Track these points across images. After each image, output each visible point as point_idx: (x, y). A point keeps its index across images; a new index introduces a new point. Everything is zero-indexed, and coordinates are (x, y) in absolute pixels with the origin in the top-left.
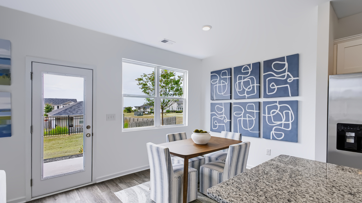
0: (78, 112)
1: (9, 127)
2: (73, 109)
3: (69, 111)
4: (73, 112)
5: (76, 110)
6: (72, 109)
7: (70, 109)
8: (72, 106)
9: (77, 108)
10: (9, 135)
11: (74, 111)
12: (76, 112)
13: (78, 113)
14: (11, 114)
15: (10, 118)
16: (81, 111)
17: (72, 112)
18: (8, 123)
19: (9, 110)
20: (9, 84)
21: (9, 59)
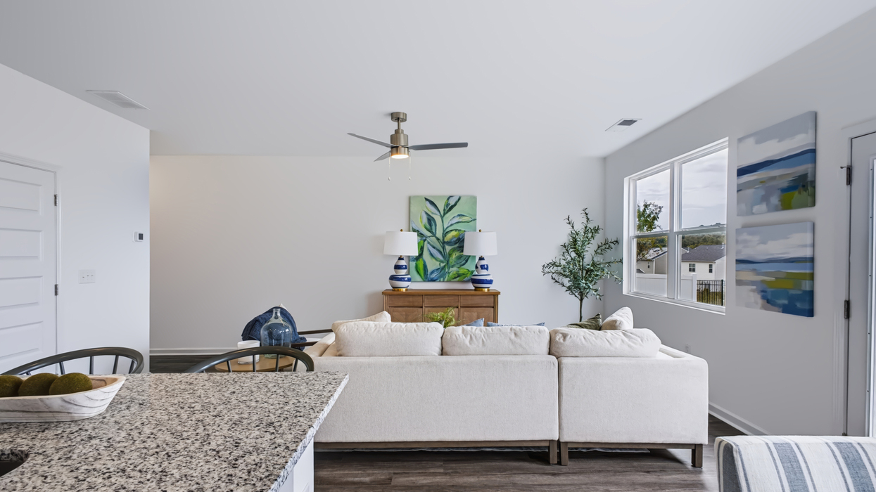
14: (814, 268)
19: (810, 261)
20: (812, 203)
21: (814, 151)
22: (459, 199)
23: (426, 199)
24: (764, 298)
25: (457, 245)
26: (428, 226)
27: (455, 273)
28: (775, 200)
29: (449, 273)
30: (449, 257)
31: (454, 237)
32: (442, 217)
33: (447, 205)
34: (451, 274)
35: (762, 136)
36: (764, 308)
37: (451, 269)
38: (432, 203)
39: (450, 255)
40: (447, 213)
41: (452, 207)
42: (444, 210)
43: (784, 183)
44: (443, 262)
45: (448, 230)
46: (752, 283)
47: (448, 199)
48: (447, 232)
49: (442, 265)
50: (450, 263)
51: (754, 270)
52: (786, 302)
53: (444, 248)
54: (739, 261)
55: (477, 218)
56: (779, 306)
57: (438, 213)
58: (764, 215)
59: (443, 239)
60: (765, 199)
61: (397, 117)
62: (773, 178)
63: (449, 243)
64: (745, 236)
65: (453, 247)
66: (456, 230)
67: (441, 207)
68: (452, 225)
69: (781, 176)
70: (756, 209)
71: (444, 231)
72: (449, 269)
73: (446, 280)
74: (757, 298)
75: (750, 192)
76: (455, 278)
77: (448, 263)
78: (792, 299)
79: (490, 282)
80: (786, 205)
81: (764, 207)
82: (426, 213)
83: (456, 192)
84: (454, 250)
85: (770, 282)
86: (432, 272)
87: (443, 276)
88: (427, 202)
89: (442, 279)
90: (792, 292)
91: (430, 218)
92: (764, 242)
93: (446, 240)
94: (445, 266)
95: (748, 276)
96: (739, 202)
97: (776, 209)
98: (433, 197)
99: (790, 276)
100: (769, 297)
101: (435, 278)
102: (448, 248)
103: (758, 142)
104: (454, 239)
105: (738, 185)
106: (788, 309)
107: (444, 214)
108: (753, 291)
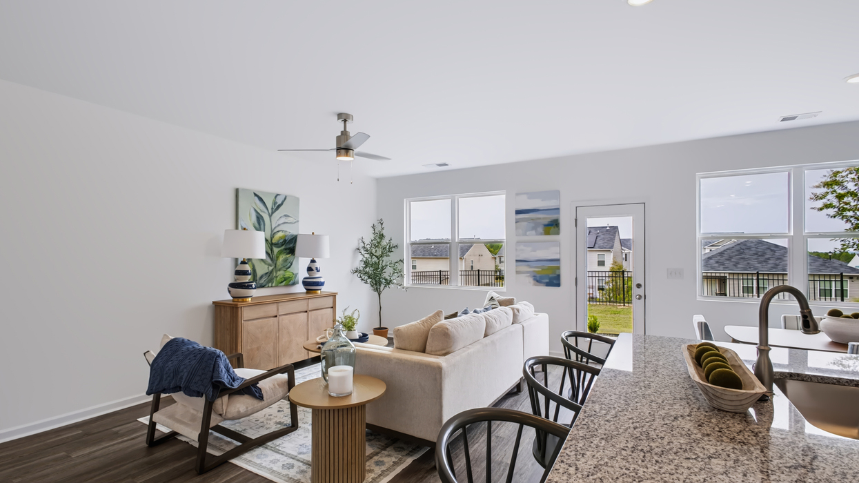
0: (738, 263)
1: (558, 277)
2: (726, 256)
3: (717, 262)
4: (727, 265)
5: (733, 260)
6: (724, 258)
7: (719, 258)
8: (725, 251)
9: (736, 255)
10: (558, 285)
11: (728, 262)
12: (735, 265)
13: (739, 266)
14: (560, 264)
15: (559, 268)
16: (746, 262)
17: (723, 265)
18: (557, 273)
19: (558, 260)
20: (558, 233)
21: (558, 209)
22: (285, 199)
23: (256, 195)
24: (534, 279)
25: (283, 247)
26: (257, 225)
27: (282, 276)
28: (541, 229)
29: (277, 277)
30: (277, 260)
31: (281, 238)
32: (270, 216)
33: (275, 203)
34: (278, 279)
35: (531, 195)
36: (536, 285)
37: (279, 273)
38: (261, 199)
39: (278, 257)
40: (275, 212)
41: (279, 206)
42: (272, 208)
43: (546, 222)
44: (271, 266)
45: (275, 231)
46: (527, 272)
47: (276, 197)
48: (275, 233)
49: (271, 268)
50: (277, 266)
51: (528, 265)
52: (547, 281)
53: (272, 250)
54: (517, 261)
55: (300, 219)
56: (544, 283)
57: (266, 211)
58: (533, 236)
59: (271, 240)
60: (534, 228)
61: (344, 118)
62: (540, 218)
63: (277, 245)
64: (522, 247)
65: (280, 249)
66: (282, 231)
67: (269, 205)
68: (279, 225)
69: (544, 218)
70: (528, 233)
71: (272, 231)
72: (276, 273)
73: (274, 285)
74: (531, 280)
75: (525, 224)
76: (282, 282)
77: (275, 267)
78: (551, 279)
79: (322, 284)
80: (547, 233)
81: (534, 232)
82: (255, 210)
83: (283, 191)
84: (280, 253)
85: (539, 271)
86: (261, 277)
87: (271, 281)
88: (256, 198)
89: (270, 285)
90: (551, 276)
91: (259, 216)
92: (535, 251)
93: (273, 241)
94: (273, 270)
95: (524, 268)
96: (517, 228)
97: (541, 234)
98: (262, 192)
99: (550, 268)
100: (538, 279)
101: (264, 284)
102: (276, 250)
103: (529, 198)
104: (281, 241)
105: (516, 219)
106: (548, 284)
107: (273, 213)
108: (528, 276)
